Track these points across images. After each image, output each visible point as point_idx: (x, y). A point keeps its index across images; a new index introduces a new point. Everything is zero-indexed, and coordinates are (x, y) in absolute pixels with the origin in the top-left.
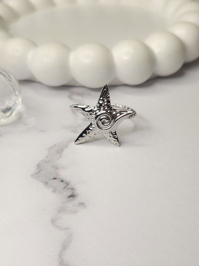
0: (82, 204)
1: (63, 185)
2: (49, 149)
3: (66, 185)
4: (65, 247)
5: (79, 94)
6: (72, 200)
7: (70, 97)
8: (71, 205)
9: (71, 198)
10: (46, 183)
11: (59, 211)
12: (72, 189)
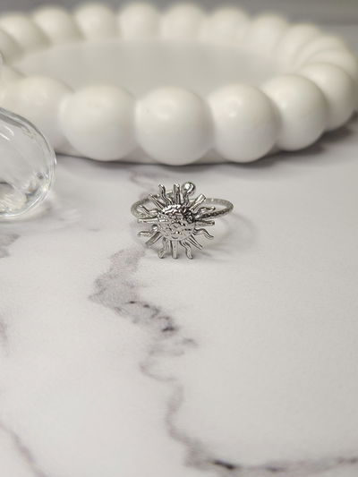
0: (189, 341)
1: (149, 312)
2: (112, 257)
3: (155, 312)
4: (173, 407)
5: (148, 175)
6: (170, 335)
7: (133, 180)
8: (170, 342)
9: (168, 332)
10: (118, 309)
11: (152, 353)
12: (167, 318)
